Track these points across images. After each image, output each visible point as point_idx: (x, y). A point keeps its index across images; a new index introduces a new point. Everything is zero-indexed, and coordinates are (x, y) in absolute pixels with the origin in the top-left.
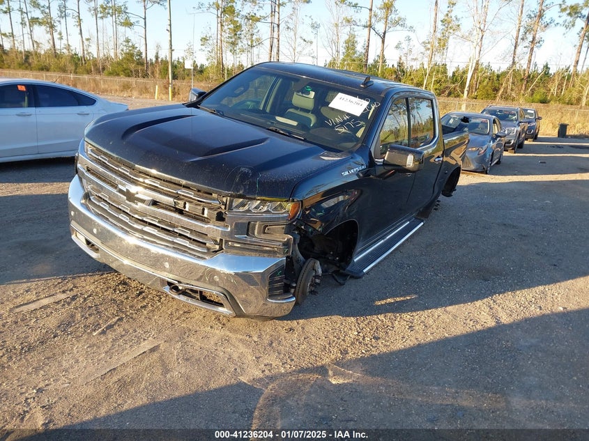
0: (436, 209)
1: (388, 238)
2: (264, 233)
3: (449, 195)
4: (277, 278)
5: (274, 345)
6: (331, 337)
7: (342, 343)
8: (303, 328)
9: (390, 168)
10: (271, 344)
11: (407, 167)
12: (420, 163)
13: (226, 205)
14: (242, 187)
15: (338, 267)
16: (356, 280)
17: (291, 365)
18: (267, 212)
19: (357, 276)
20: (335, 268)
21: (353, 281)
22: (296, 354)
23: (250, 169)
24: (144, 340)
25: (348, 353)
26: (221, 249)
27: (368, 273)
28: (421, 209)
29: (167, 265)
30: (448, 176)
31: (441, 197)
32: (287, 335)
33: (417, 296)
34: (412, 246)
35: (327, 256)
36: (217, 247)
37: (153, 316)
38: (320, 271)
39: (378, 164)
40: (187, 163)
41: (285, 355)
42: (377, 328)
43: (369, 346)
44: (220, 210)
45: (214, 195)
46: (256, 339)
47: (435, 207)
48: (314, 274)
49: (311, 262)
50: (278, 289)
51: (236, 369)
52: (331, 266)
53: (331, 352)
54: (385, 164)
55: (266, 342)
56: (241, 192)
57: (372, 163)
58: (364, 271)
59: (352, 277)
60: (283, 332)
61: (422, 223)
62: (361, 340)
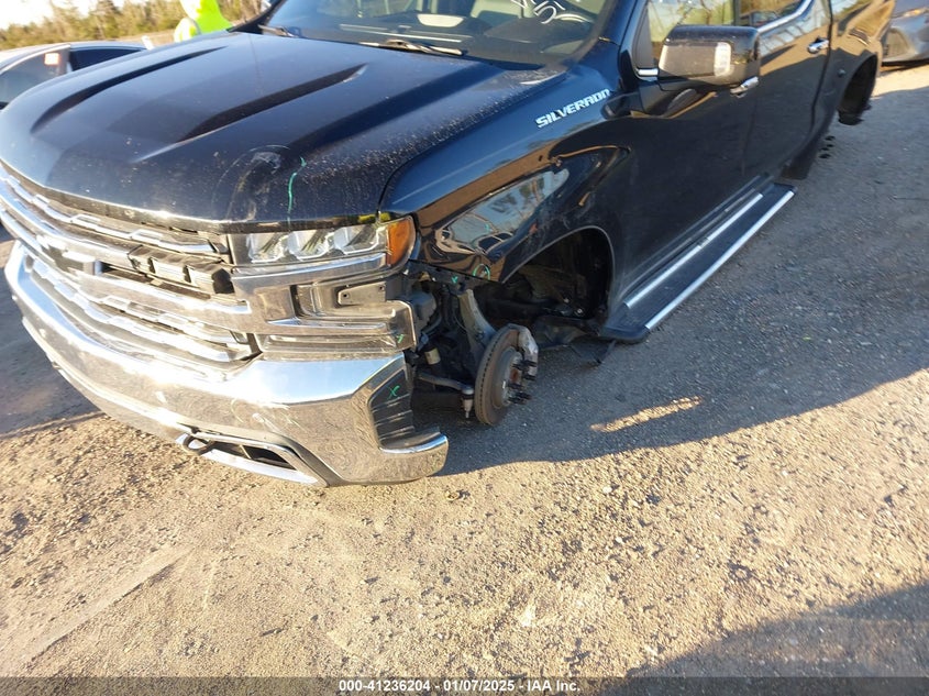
0: (824, 157)
1: (711, 238)
2: (338, 306)
3: (855, 121)
4: (392, 404)
5: (416, 539)
6: (549, 505)
7: (573, 520)
8: (489, 487)
9: (673, 86)
10: (408, 539)
11: (717, 75)
12: (748, 61)
13: (229, 253)
14: (252, 202)
15: (583, 329)
16: (631, 348)
17: (441, 597)
18: (336, 254)
19: (632, 337)
20: (576, 333)
21: (622, 352)
22: (459, 560)
23: (278, 151)
24: (153, 550)
25: (581, 549)
26: (257, 353)
27: (658, 327)
28: (788, 164)
29: (162, 398)
30: (846, 81)
31: (837, 129)
32: (450, 509)
33: (767, 370)
34: (767, 248)
35: (558, 308)
36: (247, 350)
37: (191, 486)
38: (532, 348)
39: (650, 80)
40: (137, 165)
41: (434, 567)
42: (660, 471)
43: (635, 522)
44: (219, 267)
45: (203, 235)
46: (379, 527)
47: (823, 152)
48: (516, 359)
49: (507, 334)
50: (399, 425)
51: (315, 618)
52: (567, 328)
53: (540, 549)
54: (663, 78)
55: (401, 533)
56: (251, 217)
57: (629, 82)
58: (649, 326)
59: (620, 343)
60: (443, 503)
61: (790, 195)
62: (617, 507)
